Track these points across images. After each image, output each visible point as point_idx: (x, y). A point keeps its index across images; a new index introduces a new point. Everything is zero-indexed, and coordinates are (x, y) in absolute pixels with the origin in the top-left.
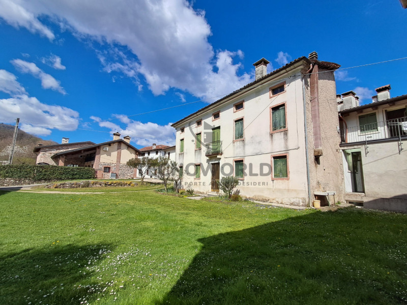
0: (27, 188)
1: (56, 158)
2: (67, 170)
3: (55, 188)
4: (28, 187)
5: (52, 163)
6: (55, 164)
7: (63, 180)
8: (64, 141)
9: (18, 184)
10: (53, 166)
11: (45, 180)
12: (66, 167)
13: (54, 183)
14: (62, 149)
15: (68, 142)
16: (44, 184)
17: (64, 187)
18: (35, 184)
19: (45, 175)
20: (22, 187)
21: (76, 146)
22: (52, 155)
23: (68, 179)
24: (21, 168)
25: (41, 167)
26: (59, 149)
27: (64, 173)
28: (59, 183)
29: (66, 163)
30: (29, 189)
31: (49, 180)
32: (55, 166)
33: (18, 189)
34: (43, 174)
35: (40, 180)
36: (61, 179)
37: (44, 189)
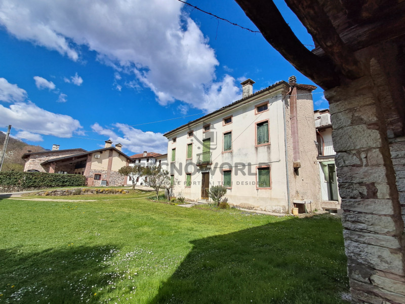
0: (17, 195)
1: (46, 165)
2: (58, 178)
3: (47, 195)
4: (18, 194)
5: (42, 170)
6: (44, 171)
7: (54, 187)
8: (54, 148)
9: (7, 191)
10: (43, 173)
11: (35, 187)
12: (57, 174)
13: (45, 190)
14: (53, 155)
15: (58, 149)
16: (33, 191)
17: (55, 195)
18: (24, 192)
19: (35, 182)
20: (11, 195)
21: (69, 152)
22: (42, 162)
23: (58, 186)
24: (9, 176)
25: (32, 174)
26: (49, 156)
27: (54, 181)
28: (50, 190)
29: (56, 170)
30: (19, 196)
31: (39, 187)
32: (45, 174)
33: (8, 196)
34: (33, 181)
35: (29, 187)
36: (51, 186)
37: (35, 196)
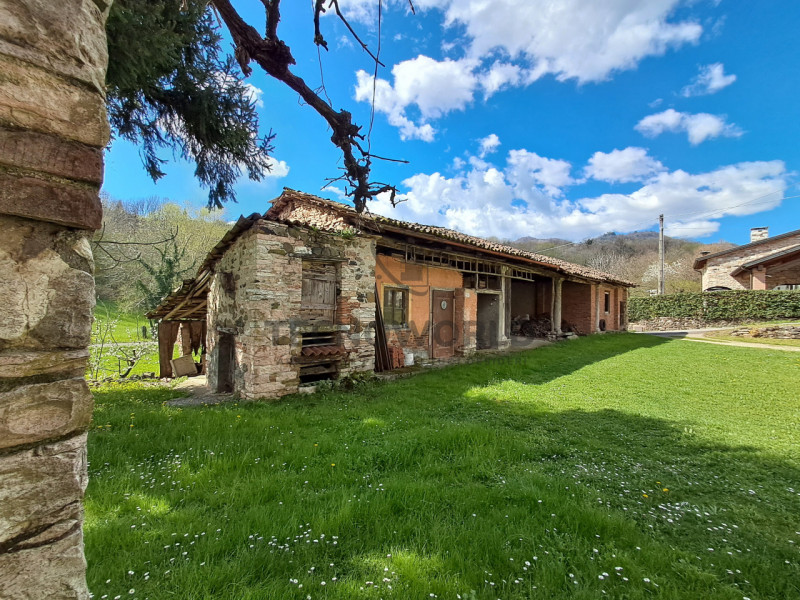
0: (696, 334)
1: (742, 274)
2: (778, 299)
3: (755, 336)
4: (698, 333)
5: (736, 285)
6: (742, 288)
7: (770, 319)
8: (756, 237)
9: (679, 328)
10: (739, 292)
11: (728, 320)
12: (775, 290)
13: (749, 326)
14: (754, 253)
15: (766, 236)
16: (725, 328)
17: (776, 336)
18: (709, 329)
19: (725, 310)
20: (687, 333)
21: (791, 239)
22: (733, 269)
23: (783, 317)
24: (679, 300)
25: (715, 295)
26: (746, 255)
27: (770, 306)
28: (761, 326)
29: (770, 283)
30: (700, 336)
31: (737, 320)
32: (743, 292)
33: (682, 335)
34: (720, 309)
35: (716, 320)
36: (763, 318)
37: (728, 338)
